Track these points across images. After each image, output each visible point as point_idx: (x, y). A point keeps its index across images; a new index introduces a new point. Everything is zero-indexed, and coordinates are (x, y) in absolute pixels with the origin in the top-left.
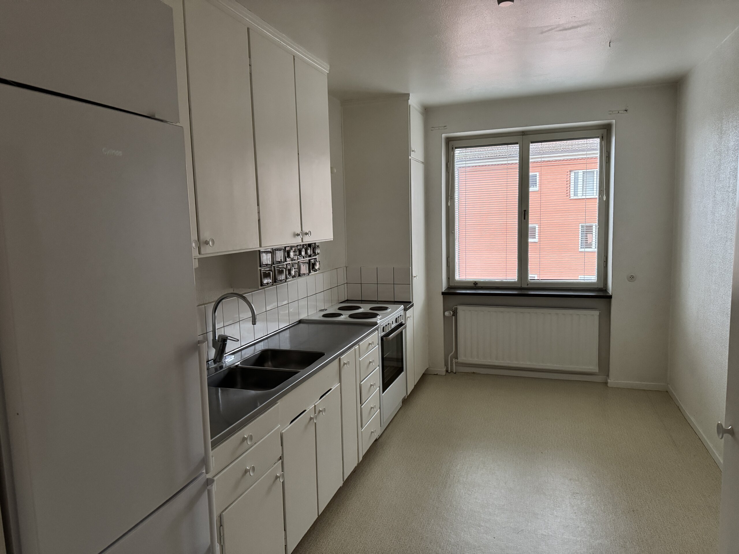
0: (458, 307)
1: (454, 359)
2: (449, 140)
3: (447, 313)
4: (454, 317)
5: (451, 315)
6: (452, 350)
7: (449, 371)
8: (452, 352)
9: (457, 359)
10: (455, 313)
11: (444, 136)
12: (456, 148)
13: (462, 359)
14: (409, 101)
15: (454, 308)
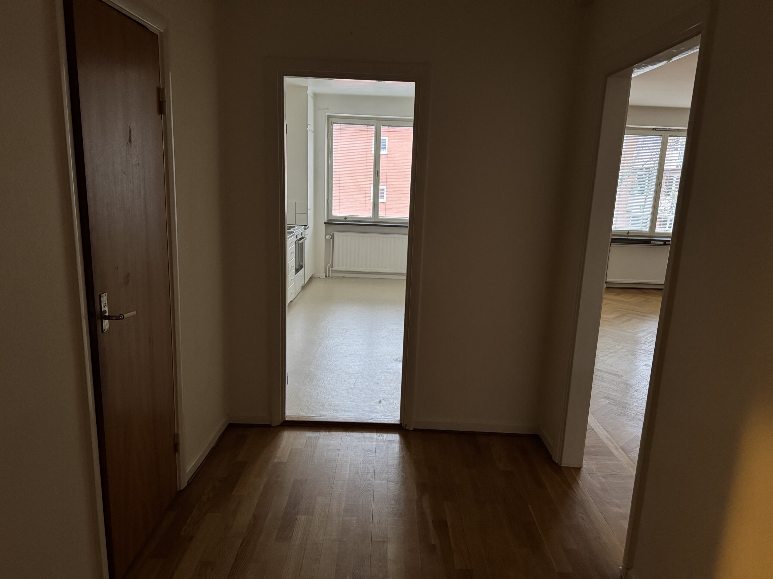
0: (334, 233)
1: (331, 268)
2: (329, 117)
3: (327, 237)
4: (331, 240)
5: (330, 238)
6: (330, 262)
7: (328, 276)
8: (330, 263)
9: (333, 268)
10: (332, 237)
11: (326, 114)
12: (334, 123)
13: (336, 268)
14: (308, 91)
15: (331, 234)
